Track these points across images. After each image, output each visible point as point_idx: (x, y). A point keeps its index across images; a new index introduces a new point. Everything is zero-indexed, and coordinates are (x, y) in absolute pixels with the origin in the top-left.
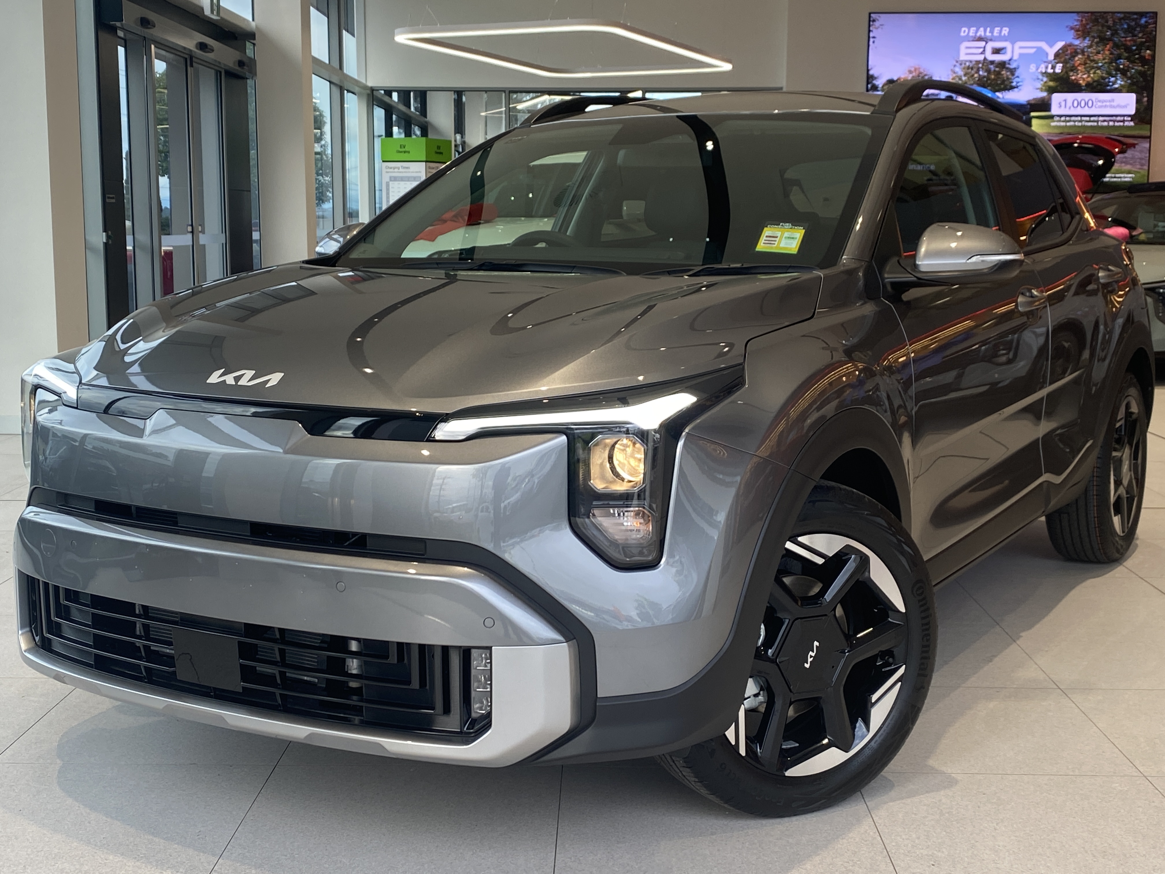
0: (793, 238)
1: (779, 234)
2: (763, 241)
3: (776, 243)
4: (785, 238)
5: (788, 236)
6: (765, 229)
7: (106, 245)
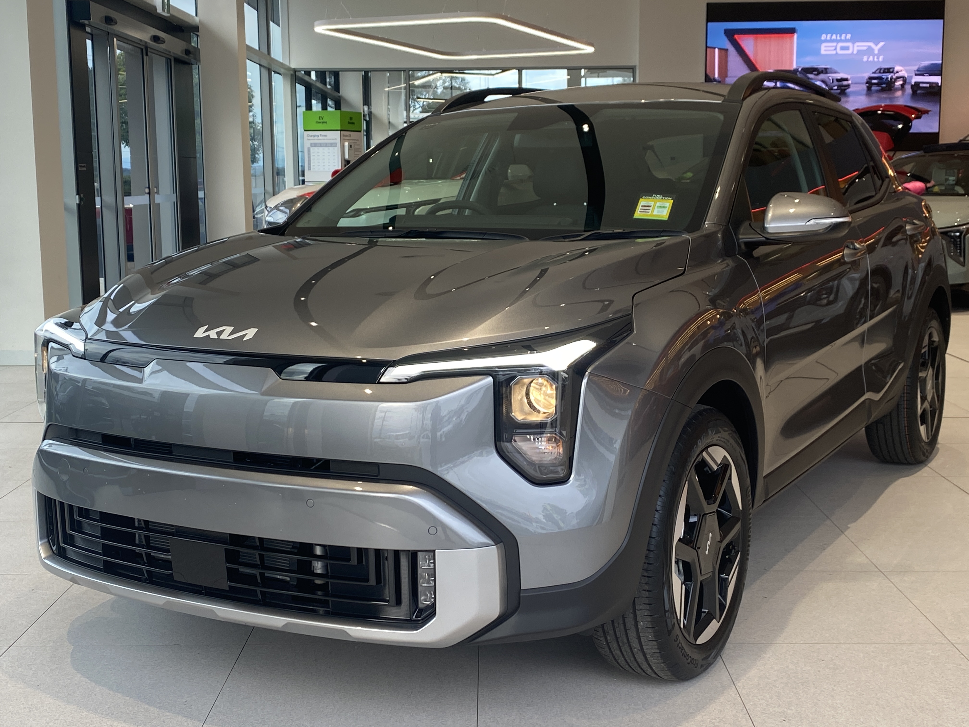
0: (664, 207)
1: (652, 204)
2: (639, 210)
3: (650, 211)
4: (658, 207)
5: (660, 205)
6: (641, 200)
7: (79, 206)
